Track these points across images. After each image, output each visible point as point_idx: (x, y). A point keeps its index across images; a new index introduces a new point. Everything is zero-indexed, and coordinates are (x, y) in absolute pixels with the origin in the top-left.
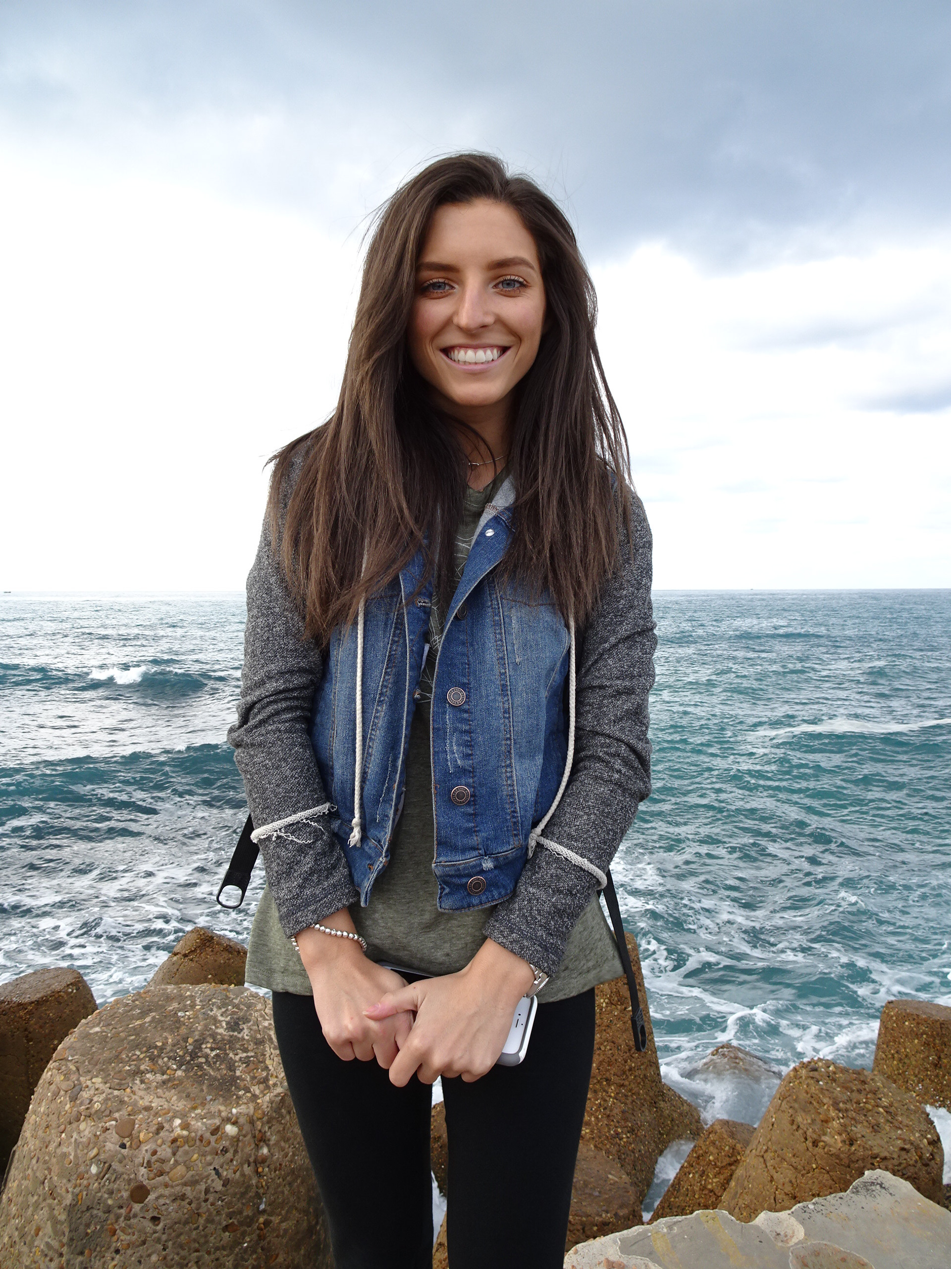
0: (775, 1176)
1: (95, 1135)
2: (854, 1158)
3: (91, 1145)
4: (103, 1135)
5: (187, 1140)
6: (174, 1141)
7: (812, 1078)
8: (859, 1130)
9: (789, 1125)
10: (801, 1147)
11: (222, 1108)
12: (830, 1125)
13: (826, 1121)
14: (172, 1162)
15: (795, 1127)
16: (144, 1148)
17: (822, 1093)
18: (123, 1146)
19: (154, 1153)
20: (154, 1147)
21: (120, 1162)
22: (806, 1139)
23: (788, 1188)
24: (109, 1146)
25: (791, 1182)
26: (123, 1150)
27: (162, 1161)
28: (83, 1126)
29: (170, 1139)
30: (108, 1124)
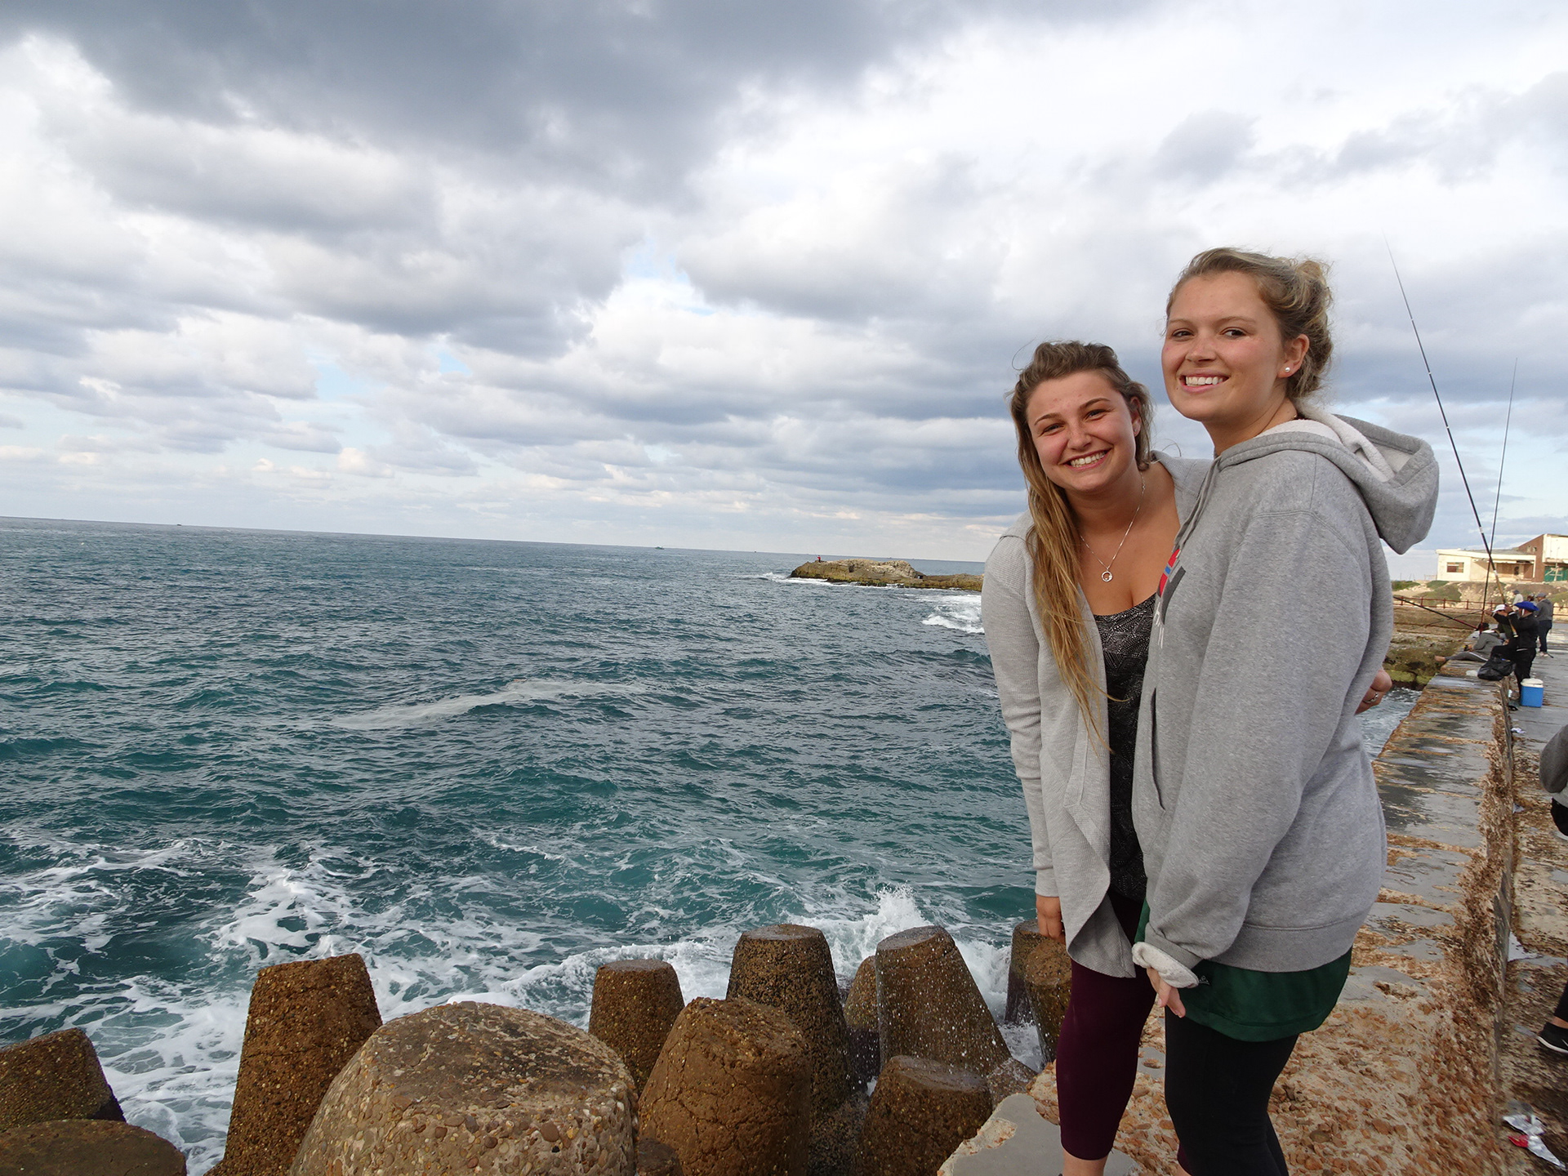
0: (695, 1110)
1: (523, 1151)
2: (766, 1064)
3: (522, 1162)
4: (532, 1148)
5: (602, 1123)
6: (595, 1127)
7: (708, 1013)
8: (761, 1041)
9: (705, 1059)
10: (719, 1073)
11: (603, 1091)
12: (739, 1045)
13: (735, 1044)
14: (598, 1149)
15: (710, 1058)
16: (576, 1143)
17: (721, 1023)
18: (556, 1150)
19: (584, 1145)
20: (583, 1139)
21: (557, 1166)
22: (724, 1064)
23: (710, 1115)
24: (542, 1155)
25: (712, 1108)
26: (557, 1154)
27: (592, 1150)
28: (503, 1149)
29: (592, 1128)
30: (533, 1135)
